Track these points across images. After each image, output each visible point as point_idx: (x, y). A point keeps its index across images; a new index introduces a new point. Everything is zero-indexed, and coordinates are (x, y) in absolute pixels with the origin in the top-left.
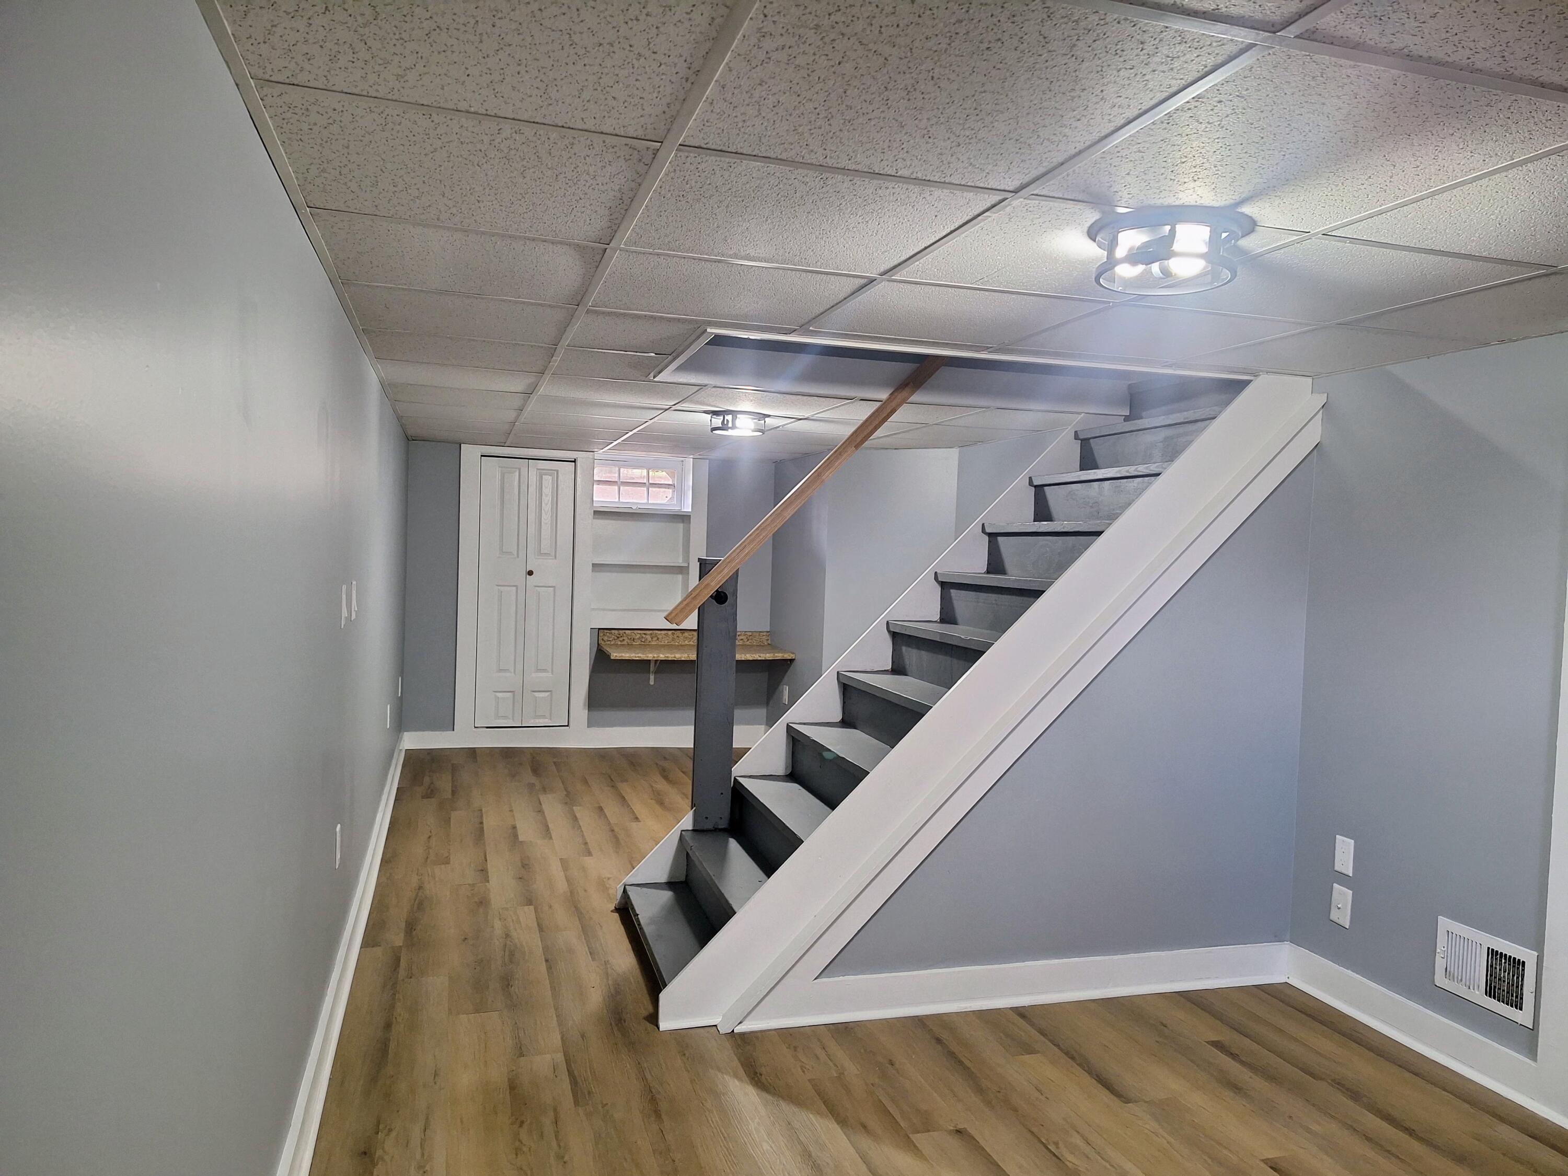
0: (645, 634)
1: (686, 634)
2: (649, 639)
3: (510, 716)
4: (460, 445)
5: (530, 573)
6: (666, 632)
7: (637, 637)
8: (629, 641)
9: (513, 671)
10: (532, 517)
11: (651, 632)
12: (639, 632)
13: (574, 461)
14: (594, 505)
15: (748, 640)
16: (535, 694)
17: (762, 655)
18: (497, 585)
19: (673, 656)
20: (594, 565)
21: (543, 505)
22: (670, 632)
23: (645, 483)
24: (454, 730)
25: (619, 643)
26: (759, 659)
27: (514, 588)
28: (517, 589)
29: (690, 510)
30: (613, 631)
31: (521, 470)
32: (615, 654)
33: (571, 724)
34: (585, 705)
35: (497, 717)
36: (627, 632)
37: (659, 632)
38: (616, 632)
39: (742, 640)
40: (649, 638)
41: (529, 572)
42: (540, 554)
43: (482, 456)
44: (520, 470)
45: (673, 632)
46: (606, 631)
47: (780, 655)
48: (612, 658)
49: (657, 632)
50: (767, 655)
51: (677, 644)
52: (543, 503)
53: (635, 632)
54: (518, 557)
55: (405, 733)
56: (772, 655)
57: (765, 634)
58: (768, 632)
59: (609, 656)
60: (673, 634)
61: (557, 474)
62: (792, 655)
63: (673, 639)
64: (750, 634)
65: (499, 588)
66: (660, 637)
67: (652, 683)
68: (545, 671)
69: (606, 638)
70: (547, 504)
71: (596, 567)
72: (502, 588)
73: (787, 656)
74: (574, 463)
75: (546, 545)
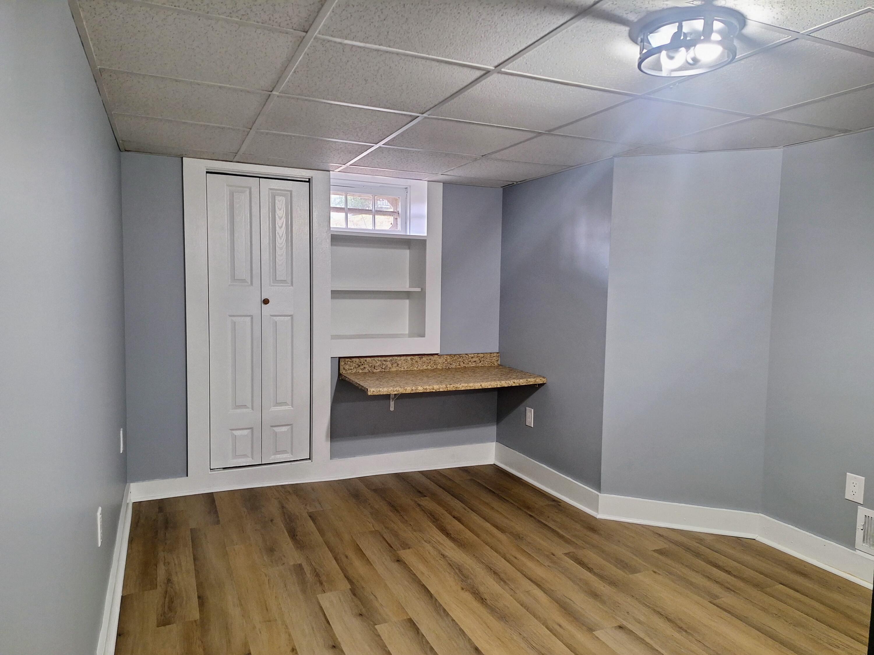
0: (385, 361)
1: (424, 359)
2: (390, 366)
3: (250, 455)
4: (182, 158)
5: (266, 302)
6: (405, 357)
7: (378, 364)
8: (370, 369)
9: (250, 406)
10: (265, 241)
11: (391, 358)
12: (380, 358)
13: (309, 182)
14: (331, 230)
15: (481, 362)
16: (275, 428)
17: (516, 381)
18: (230, 316)
19: (431, 387)
20: (333, 292)
21: (277, 228)
22: (409, 358)
23: (371, 210)
24: (187, 476)
25: (361, 371)
26: (514, 385)
27: (249, 318)
28: (252, 318)
29: (426, 235)
30: (354, 359)
31: (252, 190)
32: (372, 390)
33: (314, 457)
34: (327, 437)
35: (235, 456)
36: (368, 359)
37: (399, 358)
38: (357, 360)
39: (475, 361)
40: (389, 364)
41: (264, 300)
42: (275, 280)
43: (207, 172)
44: (250, 189)
45: (412, 357)
46: (347, 360)
47: (533, 380)
48: (369, 394)
49: (396, 358)
50: (521, 380)
51: (415, 369)
52: (277, 226)
53: (376, 359)
54: (252, 284)
55: (132, 484)
56: (525, 380)
57: (495, 355)
58: (498, 353)
59: (363, 391)
60: (412, 359)
61: (291, 194)
62: (543, 379)
63: (412, 365)
64: (482, 355)
65: (233, 318)
66: (400, 363)
67: (392, 409)
68: (285, 404)
69: (347, 367)
70: (281, 227)
71: (336, 294)
72: (234, 319)
73: (539, 381)
74: (308, 183)
75: (282, 272)
